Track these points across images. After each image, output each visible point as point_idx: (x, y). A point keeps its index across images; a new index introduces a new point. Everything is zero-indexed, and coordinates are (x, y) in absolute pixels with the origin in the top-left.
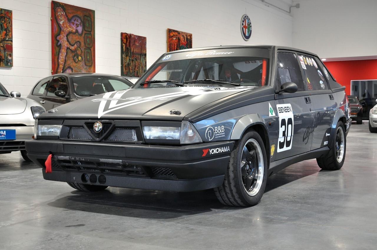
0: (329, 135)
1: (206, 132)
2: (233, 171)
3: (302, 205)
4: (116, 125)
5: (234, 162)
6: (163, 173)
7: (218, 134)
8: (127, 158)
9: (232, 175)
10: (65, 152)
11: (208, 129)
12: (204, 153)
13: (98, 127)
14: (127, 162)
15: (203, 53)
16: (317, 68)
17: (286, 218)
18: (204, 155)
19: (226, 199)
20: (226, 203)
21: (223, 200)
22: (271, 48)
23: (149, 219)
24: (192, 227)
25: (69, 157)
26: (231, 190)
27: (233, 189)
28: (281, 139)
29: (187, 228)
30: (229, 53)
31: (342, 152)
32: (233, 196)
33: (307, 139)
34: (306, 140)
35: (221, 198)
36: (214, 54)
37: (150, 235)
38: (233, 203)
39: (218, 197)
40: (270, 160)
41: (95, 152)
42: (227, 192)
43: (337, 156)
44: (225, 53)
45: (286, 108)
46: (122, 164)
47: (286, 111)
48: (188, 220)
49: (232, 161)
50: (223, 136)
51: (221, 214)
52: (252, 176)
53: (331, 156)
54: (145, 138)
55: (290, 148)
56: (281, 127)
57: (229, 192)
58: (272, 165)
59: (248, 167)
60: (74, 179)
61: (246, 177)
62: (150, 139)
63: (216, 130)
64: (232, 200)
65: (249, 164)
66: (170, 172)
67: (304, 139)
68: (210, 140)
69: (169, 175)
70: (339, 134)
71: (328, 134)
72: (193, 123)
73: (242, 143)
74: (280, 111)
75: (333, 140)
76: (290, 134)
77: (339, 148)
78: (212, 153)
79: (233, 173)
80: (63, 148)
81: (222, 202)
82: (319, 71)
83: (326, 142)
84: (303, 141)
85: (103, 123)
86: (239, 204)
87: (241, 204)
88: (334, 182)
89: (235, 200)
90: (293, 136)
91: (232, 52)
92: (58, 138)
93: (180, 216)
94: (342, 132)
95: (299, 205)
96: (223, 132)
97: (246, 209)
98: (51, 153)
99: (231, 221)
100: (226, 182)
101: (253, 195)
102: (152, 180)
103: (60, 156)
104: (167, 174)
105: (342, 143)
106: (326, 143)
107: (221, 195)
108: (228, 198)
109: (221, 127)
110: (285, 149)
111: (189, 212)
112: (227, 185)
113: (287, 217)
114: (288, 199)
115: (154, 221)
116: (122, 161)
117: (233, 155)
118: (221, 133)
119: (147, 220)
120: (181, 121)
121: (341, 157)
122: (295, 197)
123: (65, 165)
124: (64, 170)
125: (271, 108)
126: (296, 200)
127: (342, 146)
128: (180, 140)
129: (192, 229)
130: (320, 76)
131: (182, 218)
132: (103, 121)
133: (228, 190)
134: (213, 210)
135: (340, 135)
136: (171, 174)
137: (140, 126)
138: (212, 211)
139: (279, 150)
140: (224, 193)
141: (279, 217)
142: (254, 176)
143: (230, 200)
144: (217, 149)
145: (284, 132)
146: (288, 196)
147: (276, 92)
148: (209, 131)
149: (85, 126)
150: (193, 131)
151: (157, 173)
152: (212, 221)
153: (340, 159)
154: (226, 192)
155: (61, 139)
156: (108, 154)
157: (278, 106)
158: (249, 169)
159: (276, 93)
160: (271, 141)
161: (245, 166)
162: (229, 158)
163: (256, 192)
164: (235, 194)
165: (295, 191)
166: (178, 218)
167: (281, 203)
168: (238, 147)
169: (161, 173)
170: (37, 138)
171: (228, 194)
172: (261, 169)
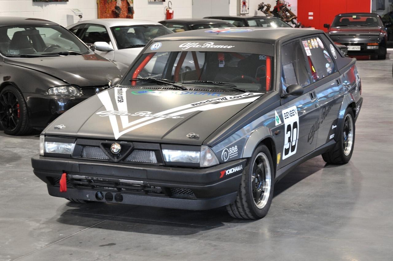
0: (336, 126)
1: (222, 154)
2: (245, 188)
3: (309, 215)
4: (136, 148)
5: (246, 178)
6: (182, 192)
7: (232, 155)
8: (148, 179)
9: (243, 191)
10: (81, 172)
11: (224, 151)
12: (221, 175)
13: (116, 148)
14: (148, 183)
15: (198, 44)
16: (323, 48)
17: (295, 232)
18: (222, 176)
19: (237, 213)
20: (237, 216)
21: (234, 214)
22: (274, 43)
23: (171, 236)
24: (214, 243)
25: (85, 176)
26: (243, 205)
27: (244, 204)
28: (287, 146)
29: (210, 244)
30: (229, 47)
31: (350, 143)
32: (244, 210)
33: (312, 138)
34: (310, 141)
35: (231, 212)
36: (212, 47)
37: (181, 252)
38: (244, 217)
39: (229, 211)
40: (277, 169)
41: (114, 173)
42: (239, 206)
43: (344, 149)
44: (225, 47)
45: (291, 112)
46: (143, 185)
47: (292, 115)
48: (207, 236)
49: (243, 178)
50: (236, 155)
51: (234, 229)
52: (260, 189)
53: (337, 151)
54: (165, 161)
55: (295, 152)
56: (287, 133)
57: (241, 207)
58: (278, 173)
59: (256, 181)
60: (88, 197)
61: (256, 191)
62: (170, 162)
63: (230, 151)
64: (243, 214)
65: (257, 177)
66: (189, 192)
67: (309, 139)
68: (225, 161)
69: (187, 194)
70: (347, 122)
71: (334, 126)
72: (212, 147)
73: (253, 159)
74: (286, 117)
75: (340, 132)
76: (295, 138)
77: (347, 139)
78: (228, 174)
79: (245, 189)
80: (78, 168)
81: (233, 215)
82: (325, 52)
83: (332, 135)
84: (308, 142)
85: (121, 145)
86: (249, 217)
87: (251, 217)
88: (341, 183)
89: (246, 214)
90: (298, 139)
91: (232, 47)
92: (70, 156)
93: (198, 232)
94: (351, 120)
95: (306, 215)
96: (236, 151)
97: (256, 221)
98: (64, 172)
99: (247, 236)
100: (238, 197)
101: (262, 208)
102: (171, 199)
103: (75, 176)
104: (186, 194)
105: (350, 132)
106: (332, 137)
107: (232, 209)
108: (239, 212)
109: (234, 147)
110: (290, 154)
111: (204, 227)
112: (239, 200)
113: (295, 230)
114: (294, 208)
115: (176, 238)
116: (143, 182)
117: (245, 172)
118: (234, 153)
119: (169, 237)
120: (201, 146)
121: (349, 148)
122: (301, 205)
123: (78, 183)
124: (76, 188)
125: (277, 117)
126: (302, 209)
127: (351, 135)
128: (200, 163)
129: (215, 246)
130: (326, 57)
131: (200, 234)
132: (121, 142)
133: (239, 205)
134: (225, 223)
135: (349, 123)
136: (190, 194)
137: (160, 149)
138: (224, 225)
139: (284, 157)
140: (235, 208)
141: (289, 230)
142: (262, 189)
143: (241, 213)
144: (232, 169)
145: (289, 138)
146: (293, 205)
147: (282, 96)
148: (225, 153)
149: (101, 146)
150: (212, 155)
151: (176, 192)
152: (229, 236)
153: (347, 152)
154: (237, 206)
155: (73, 157)
156: (129, 176)
157: (284, 111)
158: (257, 182)
159: (282, 98)
160: (277, 150)
161: (254, 180)
162: (241, 176)
163: (264, 204)
164: (246, 208)
165: (300, 198)
166: (197, 234)
167: (288, 214)
168: (249, 164)
169: (180, 192)
170: (44, 154)
171: (239, 208)
172: (268, 181)
